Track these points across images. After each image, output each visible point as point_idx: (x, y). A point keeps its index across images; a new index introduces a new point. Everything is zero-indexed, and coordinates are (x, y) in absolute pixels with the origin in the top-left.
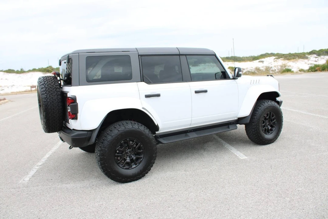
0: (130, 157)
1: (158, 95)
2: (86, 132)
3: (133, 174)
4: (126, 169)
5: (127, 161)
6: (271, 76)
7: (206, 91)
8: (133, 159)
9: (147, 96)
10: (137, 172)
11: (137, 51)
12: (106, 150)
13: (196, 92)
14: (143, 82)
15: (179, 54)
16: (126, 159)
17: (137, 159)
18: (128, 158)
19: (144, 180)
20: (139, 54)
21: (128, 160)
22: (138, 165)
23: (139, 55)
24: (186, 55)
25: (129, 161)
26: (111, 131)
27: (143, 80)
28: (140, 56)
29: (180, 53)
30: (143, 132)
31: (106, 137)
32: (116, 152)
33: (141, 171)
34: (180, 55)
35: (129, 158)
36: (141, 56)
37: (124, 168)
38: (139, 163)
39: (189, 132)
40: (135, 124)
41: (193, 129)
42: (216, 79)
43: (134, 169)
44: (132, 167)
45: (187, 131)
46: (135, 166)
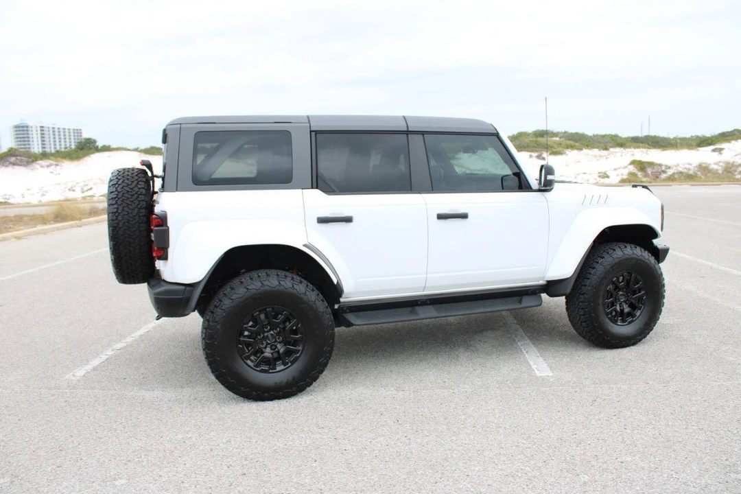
0: (273, 348)
1: (348, 220)
2: (183, 287)
3: (276, 383)
4: (262, 371)
5: (266, 354)
6: (644, 187)
7: (464, 216)
8: (278, 352)
9: (322, 220)
10: (285, 381)
11: (309, 122)
12: (219, 327)
13: (441, 217)
14: (317, 188)
15: (406, 129)
16: (264, 350)
17: (288, 353)
18: (268, 350)
19: (300, 400)
20: (312, 129)
21: (268, 353)
22: (290, 366)
23: (311, 131)
24: (423, 133)
25: (270, 355)
26: (232, 289)
27: (316, 185)
28: (313, 134)
29: (410, 129)
30: (302, 296)
31: (220, 301)
32: (241, 334)
33: (294, 378)
34: (408, 133)
35: (271, 349)
36: (317, 132)
37: (258, 369)
38: (293, 363)
39: (420, 305)
40: (286, 277)
41: (430, 300)
42: (503, 189)
43: (282, 374)
44: (275, 369)
45: (417, 301)
46: (283, 367)
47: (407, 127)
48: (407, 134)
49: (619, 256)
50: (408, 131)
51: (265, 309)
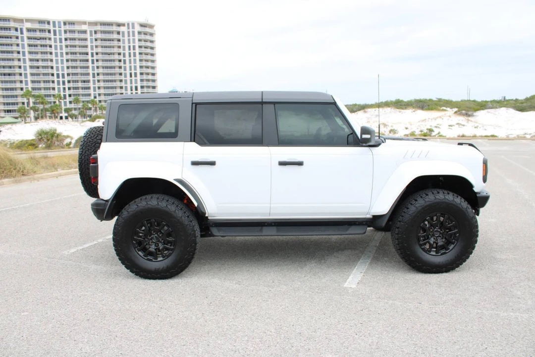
0: (156, 245)
1: (212, 164)
2: (104, 202)
4: (148, 260)
5: (151, 249)
7: (300, 164)
8: (159, 248)
9: (195, 163)
10: (161, 268)
11: (192, 98)
13: (282, 164)
14: (194, 141)
15: (261, 101)
18: (153, 246)
20: (193, 102)
21: (153, 248)
22: (166, 258)
23: (192, 103)
24: (274, 103)
25: (154, 250)
27: (193, 139)
28: (194, 105)
29: (264, 101)
30: (173, 213)
35: (155, 246)
36: (197, 104)
37: (145, 258)
38: (168, 256)
39: (266, 226)
41: (275, 223)
43: (160, 263)
44: (157, 259)
45: (264, 223)
46: (161, 259)
47: (262, 99)
48: (262, 104)
49: (430, 200)
50: (262, 102)
51: (150, 220)
